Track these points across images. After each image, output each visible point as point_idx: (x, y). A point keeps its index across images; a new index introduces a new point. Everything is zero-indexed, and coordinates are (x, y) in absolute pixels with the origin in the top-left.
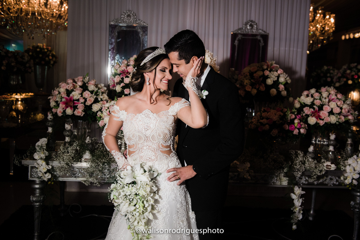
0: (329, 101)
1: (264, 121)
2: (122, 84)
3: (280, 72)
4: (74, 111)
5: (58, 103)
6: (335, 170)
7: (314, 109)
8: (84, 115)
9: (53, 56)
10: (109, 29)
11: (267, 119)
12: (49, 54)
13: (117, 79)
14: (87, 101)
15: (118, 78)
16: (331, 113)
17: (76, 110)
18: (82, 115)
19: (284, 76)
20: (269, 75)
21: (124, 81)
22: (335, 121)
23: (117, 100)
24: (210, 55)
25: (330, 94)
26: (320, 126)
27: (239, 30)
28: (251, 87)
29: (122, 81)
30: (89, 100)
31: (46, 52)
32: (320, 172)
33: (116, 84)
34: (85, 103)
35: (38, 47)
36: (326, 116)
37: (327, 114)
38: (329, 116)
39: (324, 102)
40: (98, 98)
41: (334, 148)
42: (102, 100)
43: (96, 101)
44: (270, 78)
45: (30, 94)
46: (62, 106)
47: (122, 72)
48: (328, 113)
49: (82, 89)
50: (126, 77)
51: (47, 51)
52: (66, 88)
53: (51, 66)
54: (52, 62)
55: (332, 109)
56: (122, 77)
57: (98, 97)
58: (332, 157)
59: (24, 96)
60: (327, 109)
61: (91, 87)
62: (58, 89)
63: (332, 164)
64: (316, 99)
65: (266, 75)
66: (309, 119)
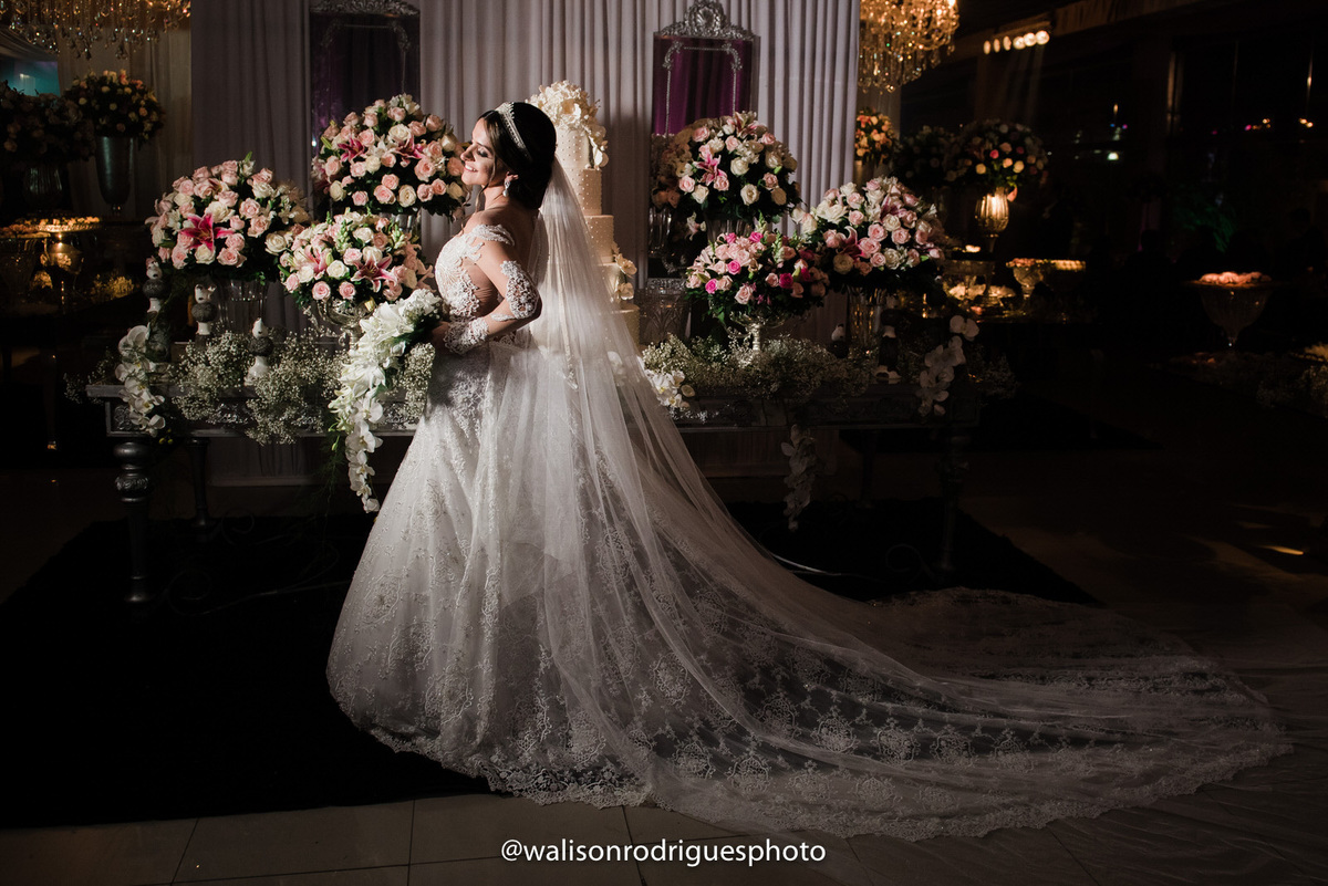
0: (883, 214)
1: (721, 268)
2: (347, 180)
3: (769, 140)
4: (217, 254)
5: (174, 233)
6: (898, 383)
7: (846, 233)
8: (245, 263)
9: (151, 106)
11: (728, 261)
12: (139, 101)
13: (332, 165)
14: (250, 226)
16: (887, 243)
17: (223, 249)
18: (240, 264)
19: (779, 150)
20: (738, 148)
21: (352, 172)
22: (899, 263)
23: (334, 220)
25: (886, 195)
26: (862, 275)
27: (675, 28)
28: (693, 182)
29: (345, 172)
30: (258, 223)
31: (129, 97)
32: (855, 391)
33: (329, 180)
34: (245, 230)
35: (103, 81)
36: (876, 250)
37: (878, 246)
38: (882, 250)
39: (870, 215)
40: (281, 219)
41: (896, 333)
42: (292, 223)
43: (277, 226)
44: (740, 157)
45: (90, 219)
46: (184, 240)
47: (343, 146)
48: (880, 242)
49: (236, 195)
50: (355, 161)
51: (133, 93)
52: (191, 194)
53: (146, 137)
54: (148, 126)
55: (890, 234)
56: (345, 160)
57: (280, 214)
58: (890, 355)
59: (71, 225)
60: (876, 233)
61: (262, 189)
62: (170, 197)
63: (889, 370)
64: (853, 210)
65: (731, 149)
66: (837, 259)
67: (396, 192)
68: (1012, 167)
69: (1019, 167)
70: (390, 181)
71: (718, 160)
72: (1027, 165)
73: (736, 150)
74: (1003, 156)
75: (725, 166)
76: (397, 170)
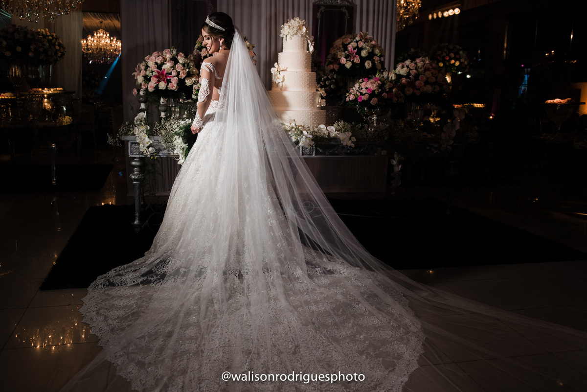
0: (425, 71)
1: (364, 91)
3: (374, 43)
4: (168, 85)
5: (149, 77)
7: (410, 78)
8: (178, 89)
9: (60, 45)
11: (367, 88)
12: (55, 42)
14: (180, 74)
16: (427, 82)
17: (170, 83)
18: (176, 90)
22: (431, 91)
25: (425, 63)
26: (417, 95)
28: (345, 59)
30: (182, 73)
31: (51, 40)
34: (178, 76)
37: (423, 84)
38: (425, 85)
39: (420, 71)
42: (193, 74)
43: (189, 75)
44: (365, 49)
45: (59, 89)
46: (153, 80)
48: (424, 82)
49: (173, 62)
52: (154, 62)
54: (59, 54)
55: (428, 78)
59: (52, 91)
62: (144, 64)
64: (412, 70)
65: (360, 46)
66: (406, 89)
68: (454, 63)
69: (457, 63)
71: (356, 51)
72: (461, 63)
73: (362, 47)
74: (451, 59)
75: (359, 53)
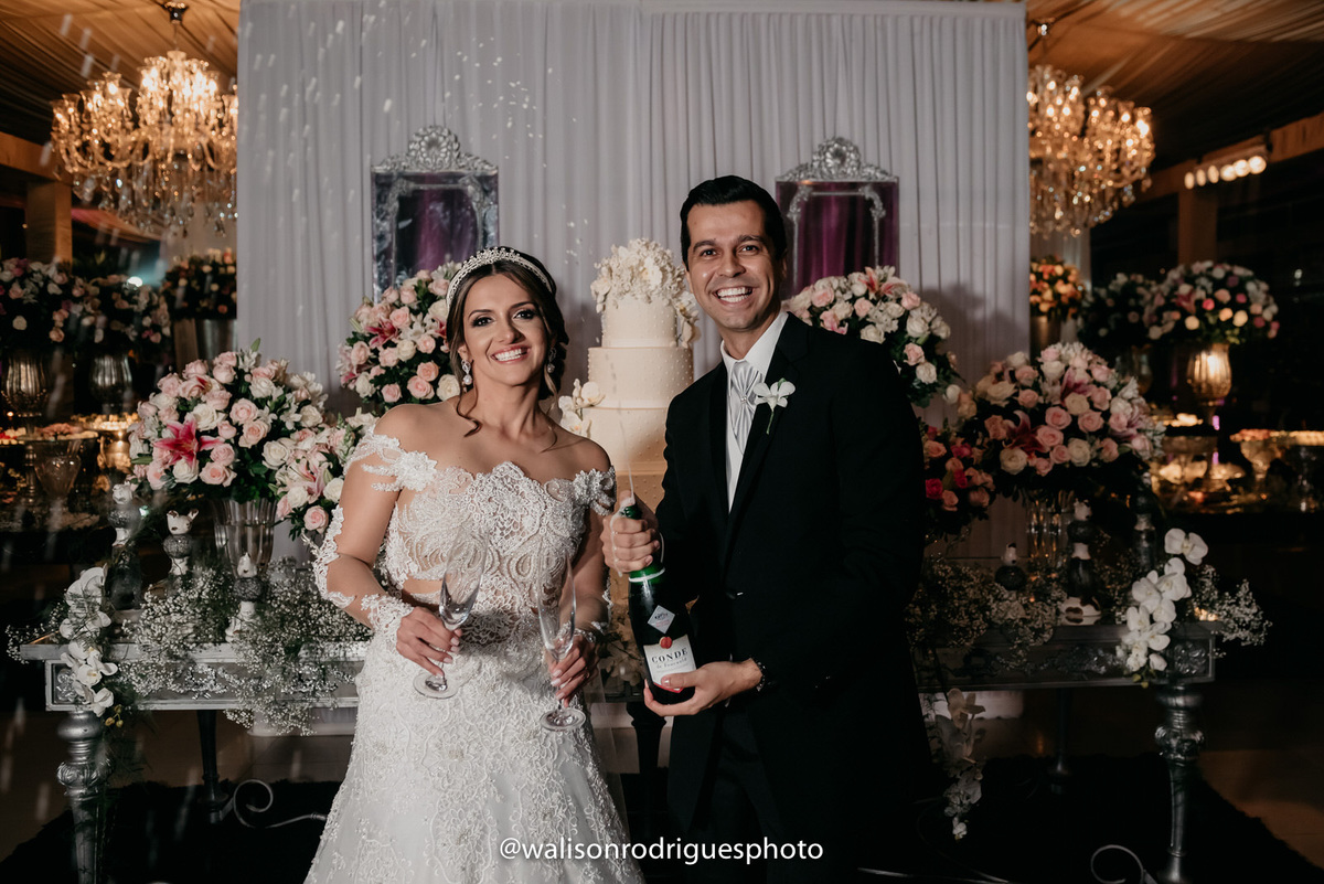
0: (1065, 394)
2: (376, 371)
3: (910, 301)
4: (200, 471)
6: (1096, 622)
7: (1016, 420)
8: (234, 481)
10: (372, 190)
13: (359, 353)
14: (242, 434)
15: (359, 351)
16: (1073, 431)
17: (208, 464)
18: (227, 483)
19: (924, 314)
20: (870, 313)
21: (380, 359)
22: (1088, 458)
24: (660, 258)
25: (1067, 368)
26: (1040, 476)
27: (800, 171)
29: (374, 360)
30: (252, 430)
31: (231, 276)
32: (1035, 638)
33: (355, 372)
34: (237, 438)
35: (206, 260)
36: (1057, 442)
37: (1060, 436)
38: (1066, 443)
39: (1047, 394)
40: (283, 424)
41: (1091, 551)
42: (298, 426)
43: (277, 432)
44: (874, 324)
46: (162, 454)
47: (375, 329)
48: (1062, 431)
49: (229, 395)
50: (385, 347)
52: (176, 394)
55: (1075, 418)
56: (373, 347)
57: (282, 418)
58: (1083, 582)
60: (1057, 419)
61: (262, 386)
62: (154, 398)
64: (1024, 388)
65: (861, 314)
66: (1004, 455)
67: (435, 384)
68: (1231, 320)
69: (1241, 319)
70: (427, 371)
71: (843, 329)
72: (1250, 316)
73: (867, 316)
74: (1219, 306)
76: (436, 356)
